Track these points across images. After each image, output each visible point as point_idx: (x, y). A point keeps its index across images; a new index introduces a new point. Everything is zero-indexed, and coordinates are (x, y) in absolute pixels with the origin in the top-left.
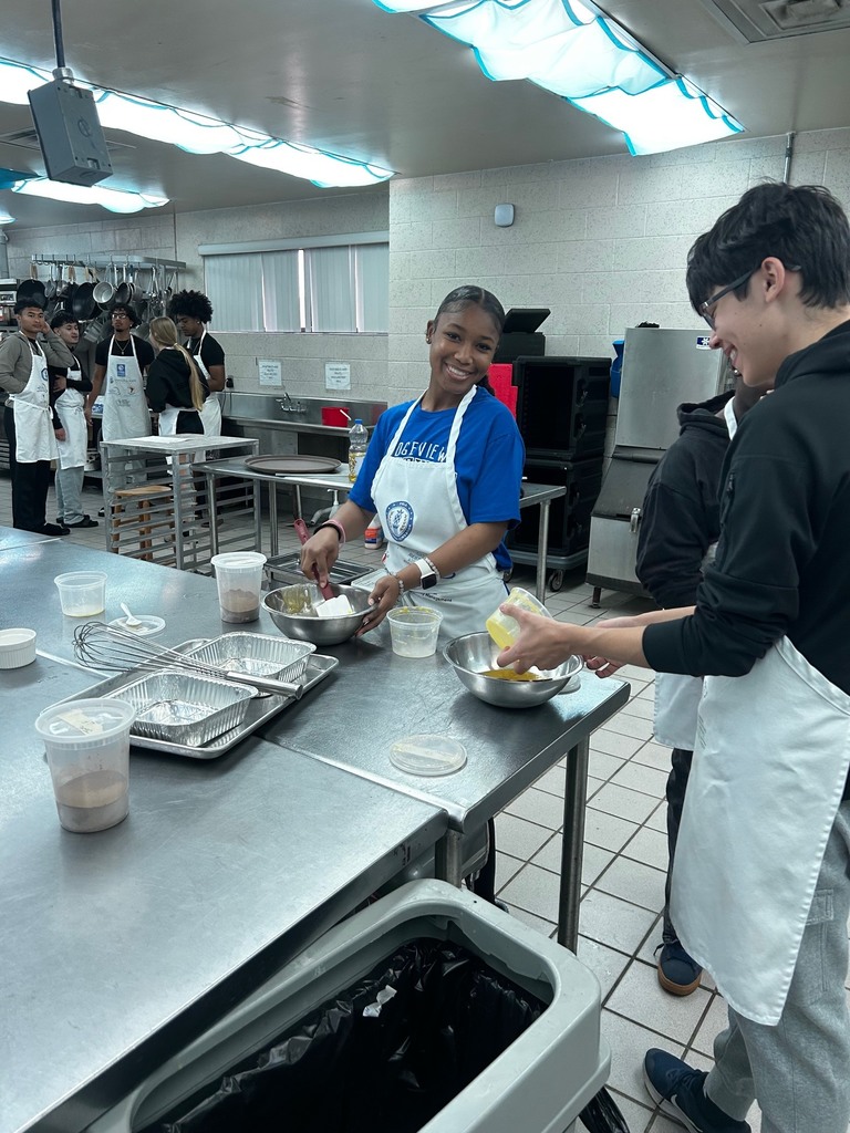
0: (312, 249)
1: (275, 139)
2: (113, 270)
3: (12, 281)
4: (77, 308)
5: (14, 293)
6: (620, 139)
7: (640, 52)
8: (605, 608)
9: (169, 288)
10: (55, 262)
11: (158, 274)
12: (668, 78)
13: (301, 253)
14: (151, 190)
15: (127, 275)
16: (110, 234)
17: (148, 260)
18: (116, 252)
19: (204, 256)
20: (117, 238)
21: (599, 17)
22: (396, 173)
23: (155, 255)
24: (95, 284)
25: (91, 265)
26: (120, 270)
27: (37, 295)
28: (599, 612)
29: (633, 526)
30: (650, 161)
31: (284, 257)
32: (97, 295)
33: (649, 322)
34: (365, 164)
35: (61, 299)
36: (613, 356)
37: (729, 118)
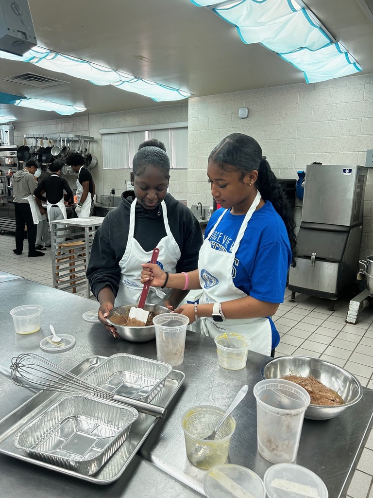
0: (151, 130)
1: (136, 78)
2: (60, 141)
3: (15, 147)
4: (44, 158)
5: (16, 152)
6: (301, 75)
7: (320, 28)
8: (297, 302)
9: (86, 149)
10: (35, 138)
11: (81, 142)
12: (332, 42)
13: (147, 132)
14: (78, 104)
15: (67, 143)
16: (60, 125)
17: (77, 136)
18: (62, 133)
19: (102, 134)
20: (63, 126)
21: (303, 8)
22: (192, 94)
23: (80, 134)
24: (52, 147)
25: (51, 139)
26: (64, 141)
27: (26, 153)
28: (295, 304)
29: (312, 262)
30: (314, 86)
31: (139, 134)
32: (53, 152)
33: (317, 162)
34: (178, 90)
35: (37, 154)
36: (297, 178)
37: (357, 64)
